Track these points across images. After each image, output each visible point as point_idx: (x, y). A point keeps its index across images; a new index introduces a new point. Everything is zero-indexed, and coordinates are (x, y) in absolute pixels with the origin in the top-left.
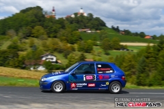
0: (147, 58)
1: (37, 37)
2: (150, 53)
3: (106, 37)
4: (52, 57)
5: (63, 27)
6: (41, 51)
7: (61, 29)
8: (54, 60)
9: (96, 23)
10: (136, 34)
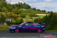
0: (46, 20)
1: (3, 12)
2: (47, 18)
3: (31, 12)
4: (10, 19)
5: (14, 8)
6: (5, 17)
7: (13, 9)
8: (11, 21)
9: (27, 6)
10: (42, 11)
